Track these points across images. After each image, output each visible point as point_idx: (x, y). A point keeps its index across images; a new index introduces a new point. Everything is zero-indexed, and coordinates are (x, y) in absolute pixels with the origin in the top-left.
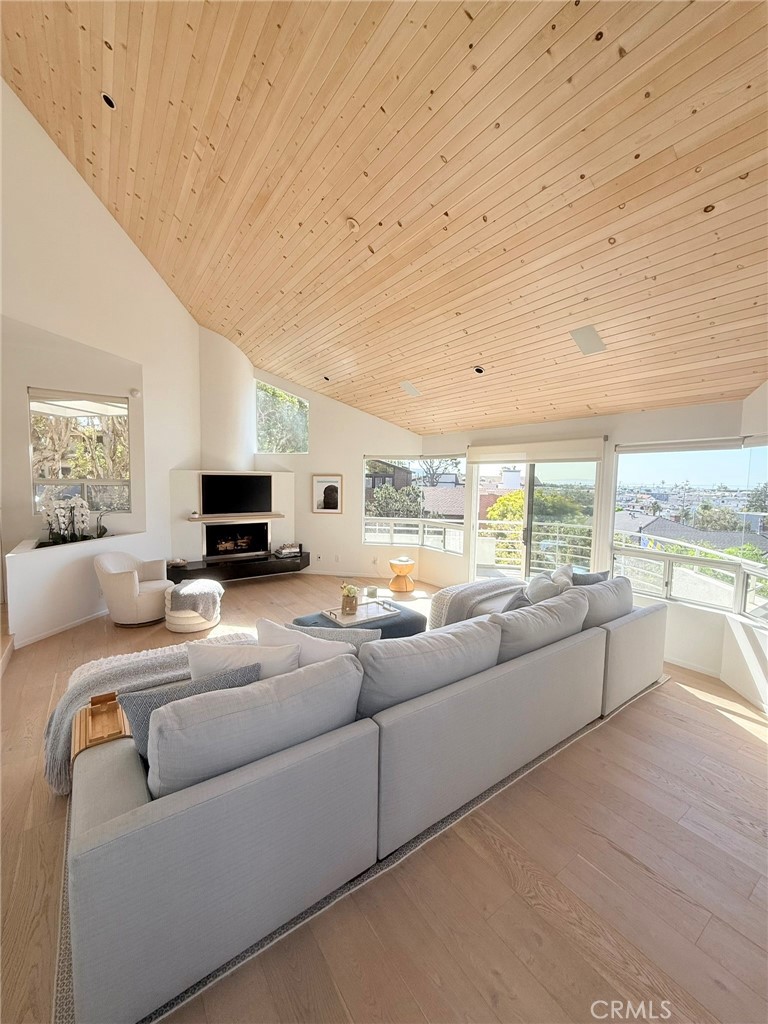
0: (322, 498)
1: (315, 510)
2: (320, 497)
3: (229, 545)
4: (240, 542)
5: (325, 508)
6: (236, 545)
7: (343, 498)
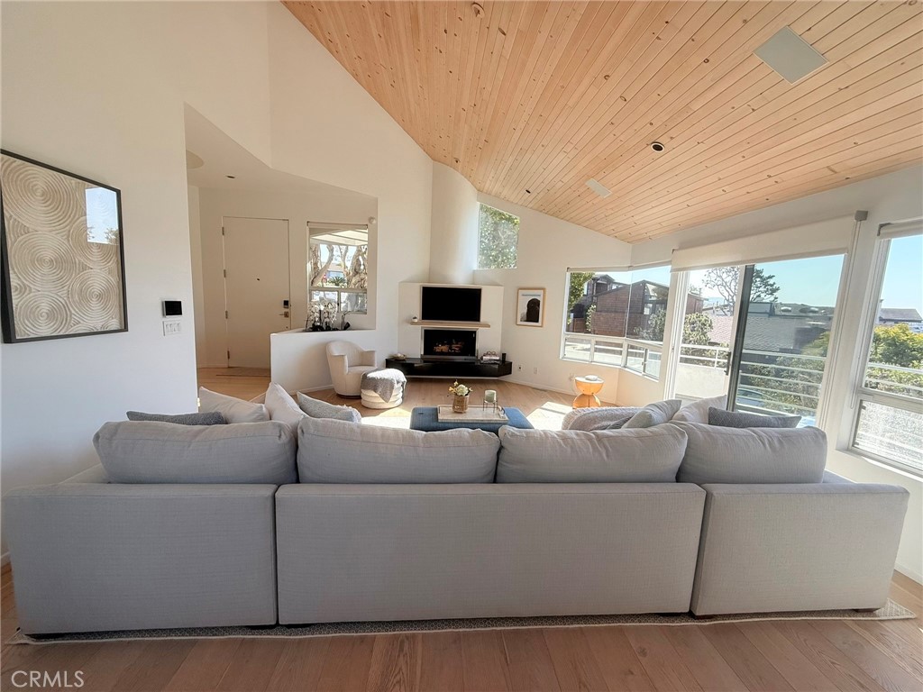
0: (525, 311)
1: (519, 322)
2: (523, 310)
3: (444, 348)
4: (454, 347)
5: (527, 321)
6: (450, 348)
7: (545, 312)
